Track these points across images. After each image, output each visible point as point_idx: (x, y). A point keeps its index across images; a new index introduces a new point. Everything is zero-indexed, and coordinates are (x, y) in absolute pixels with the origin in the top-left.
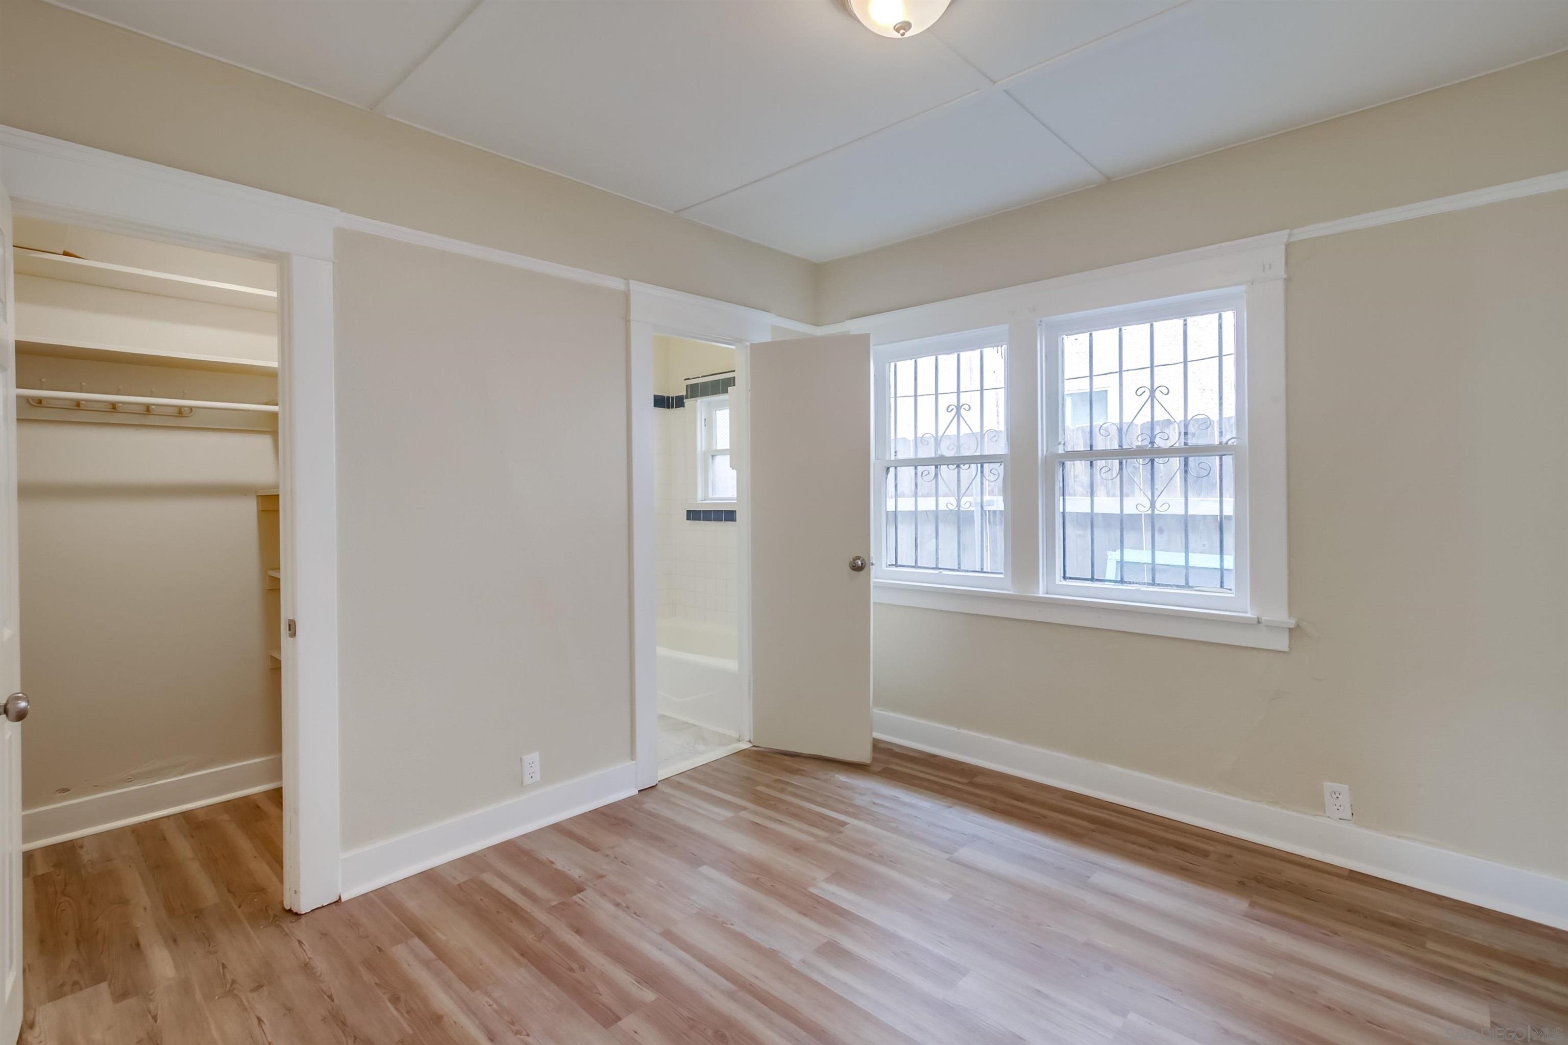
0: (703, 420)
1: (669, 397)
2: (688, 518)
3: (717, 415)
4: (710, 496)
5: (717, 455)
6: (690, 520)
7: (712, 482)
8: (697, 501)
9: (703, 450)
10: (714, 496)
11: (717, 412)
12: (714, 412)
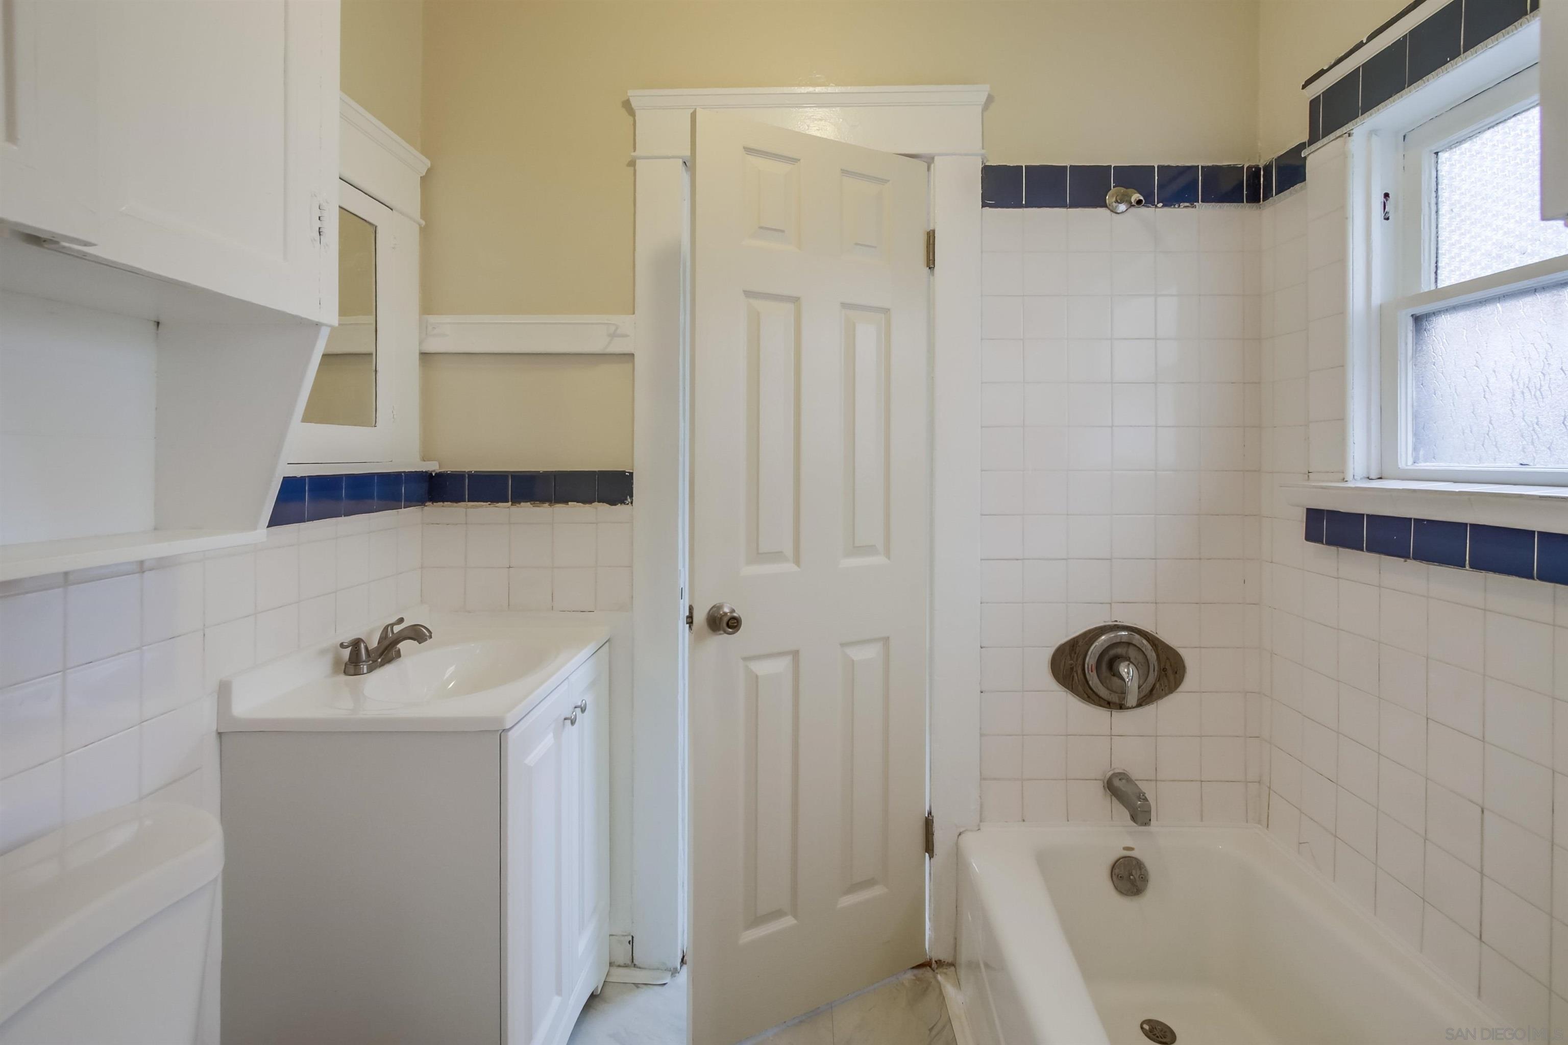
0: (1378, 200)
1: (1258, 169)
2: (1312, 535)
3: (1444, 169)
4: (1405, 461)
5: (1434, 314)
6: (1318, 540)
7: (1415, 416)
8: (1344, 480)
9: (1376, 299)
10: (1423, 465)
11: (1443, 156)
12: (1427, 160)
